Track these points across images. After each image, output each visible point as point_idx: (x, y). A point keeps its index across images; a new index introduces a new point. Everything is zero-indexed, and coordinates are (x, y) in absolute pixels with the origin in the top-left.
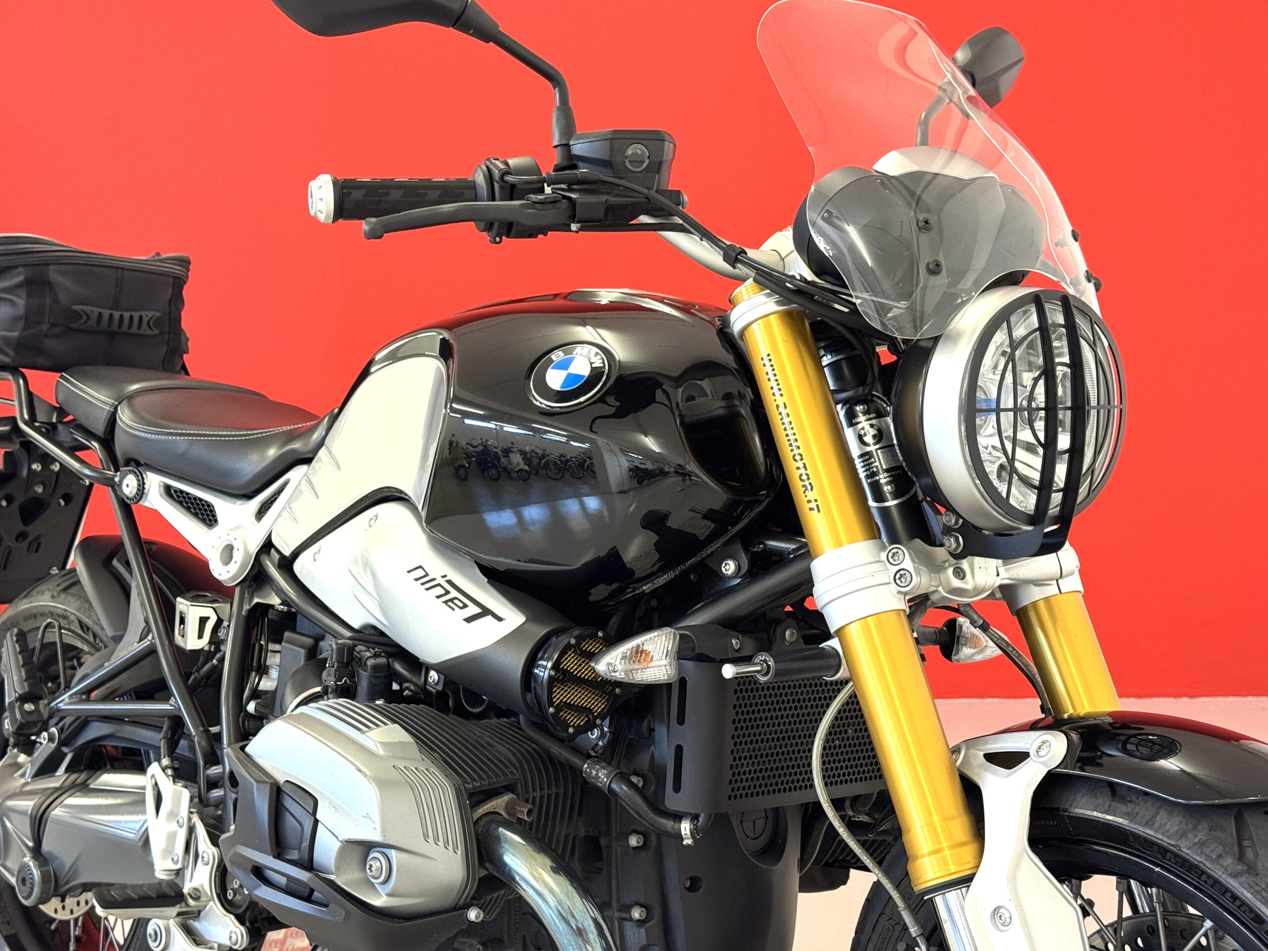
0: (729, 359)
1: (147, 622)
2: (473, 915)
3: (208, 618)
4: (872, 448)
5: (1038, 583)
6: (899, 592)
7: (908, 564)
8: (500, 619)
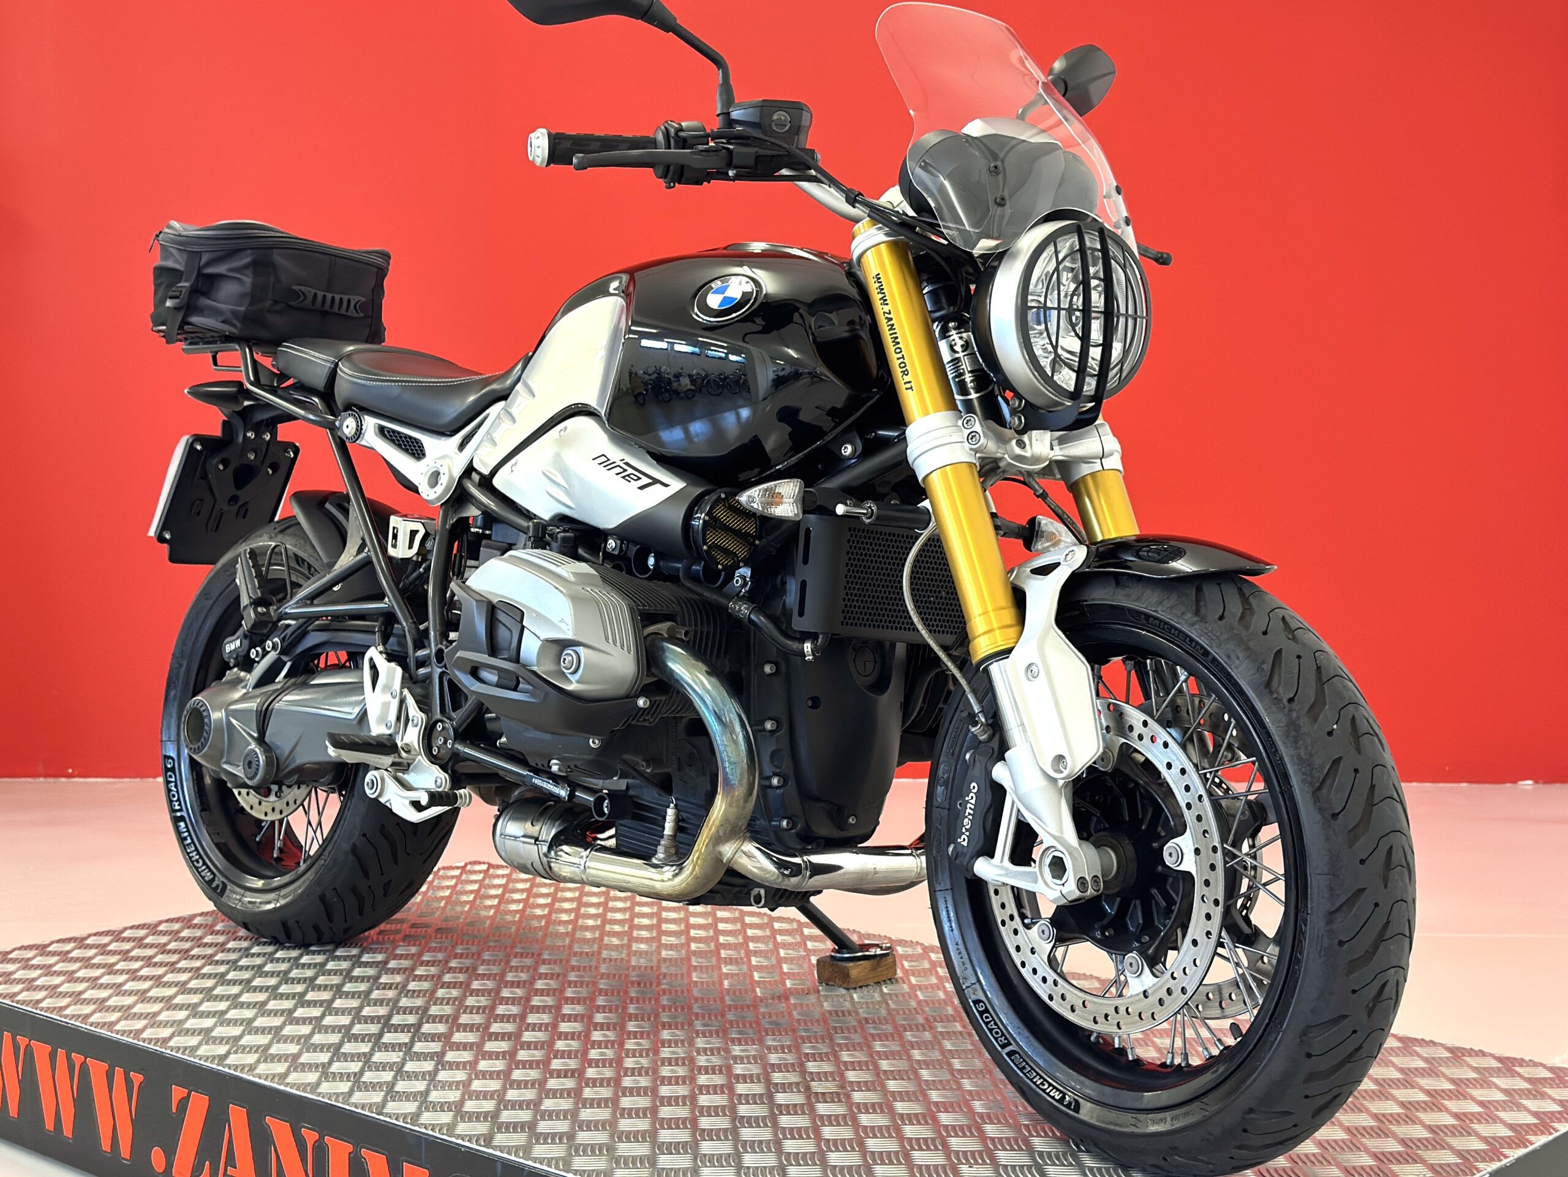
0: (853, 292)
1: (363, 539)
2: (641, 702)
3: (417, 531)
4: (961, 355)
5: (1085, 460)
6: (971, 449)
7: (977, 427)
8: (666, 485)
